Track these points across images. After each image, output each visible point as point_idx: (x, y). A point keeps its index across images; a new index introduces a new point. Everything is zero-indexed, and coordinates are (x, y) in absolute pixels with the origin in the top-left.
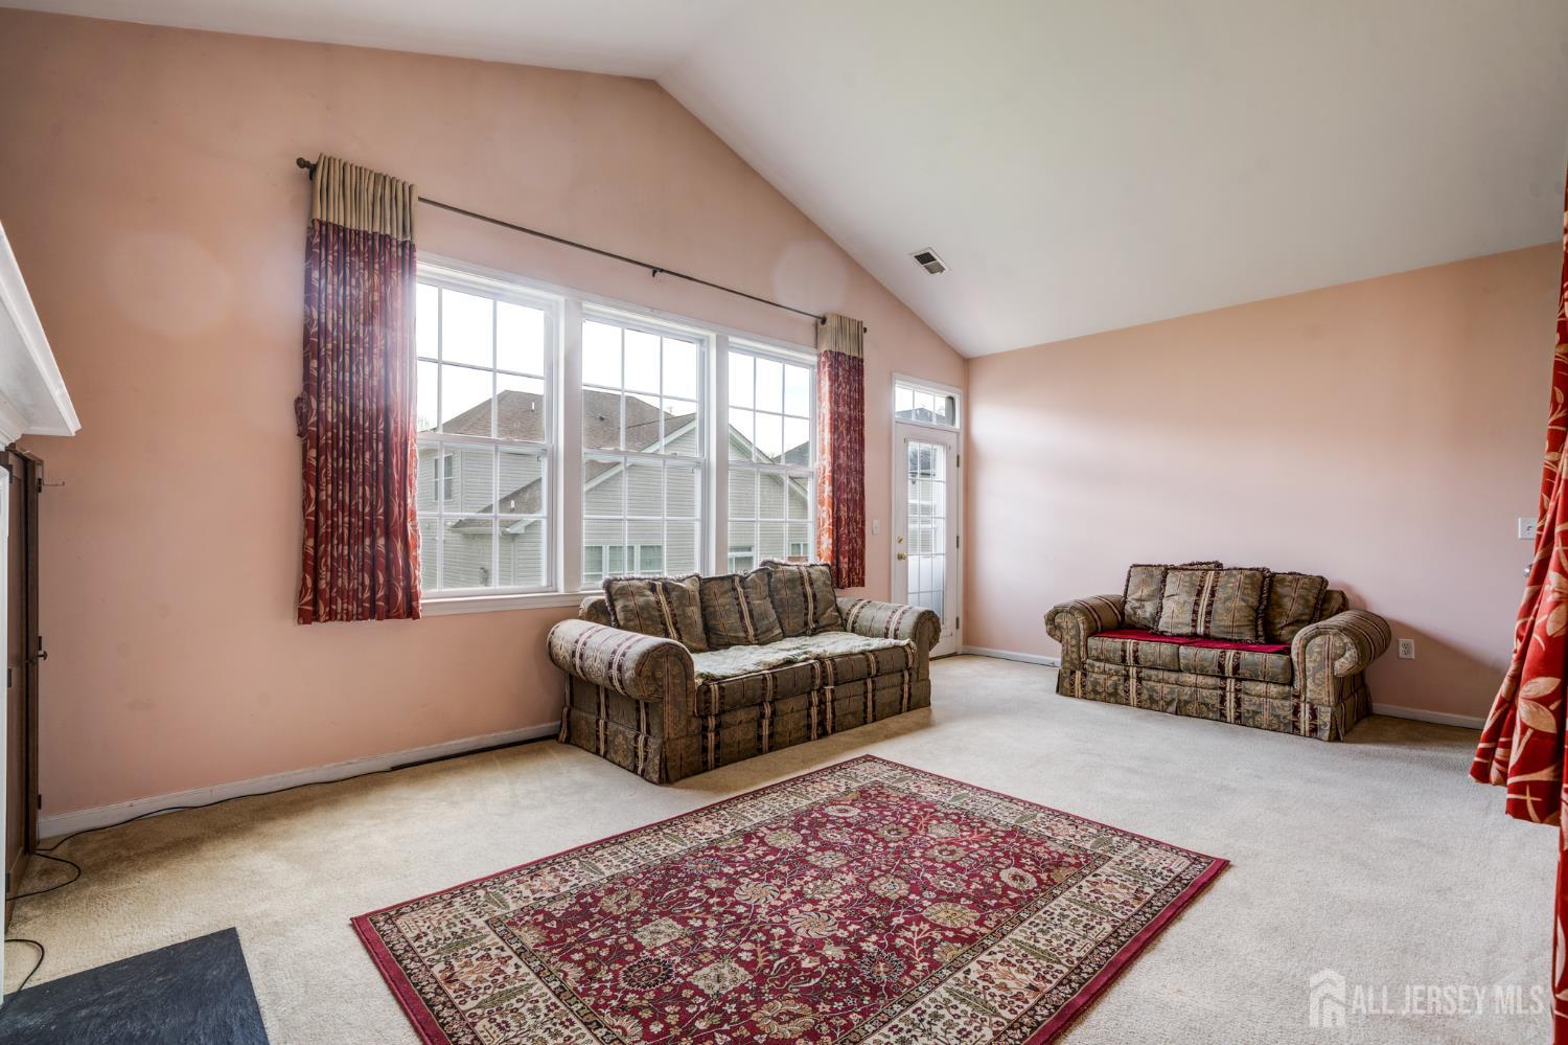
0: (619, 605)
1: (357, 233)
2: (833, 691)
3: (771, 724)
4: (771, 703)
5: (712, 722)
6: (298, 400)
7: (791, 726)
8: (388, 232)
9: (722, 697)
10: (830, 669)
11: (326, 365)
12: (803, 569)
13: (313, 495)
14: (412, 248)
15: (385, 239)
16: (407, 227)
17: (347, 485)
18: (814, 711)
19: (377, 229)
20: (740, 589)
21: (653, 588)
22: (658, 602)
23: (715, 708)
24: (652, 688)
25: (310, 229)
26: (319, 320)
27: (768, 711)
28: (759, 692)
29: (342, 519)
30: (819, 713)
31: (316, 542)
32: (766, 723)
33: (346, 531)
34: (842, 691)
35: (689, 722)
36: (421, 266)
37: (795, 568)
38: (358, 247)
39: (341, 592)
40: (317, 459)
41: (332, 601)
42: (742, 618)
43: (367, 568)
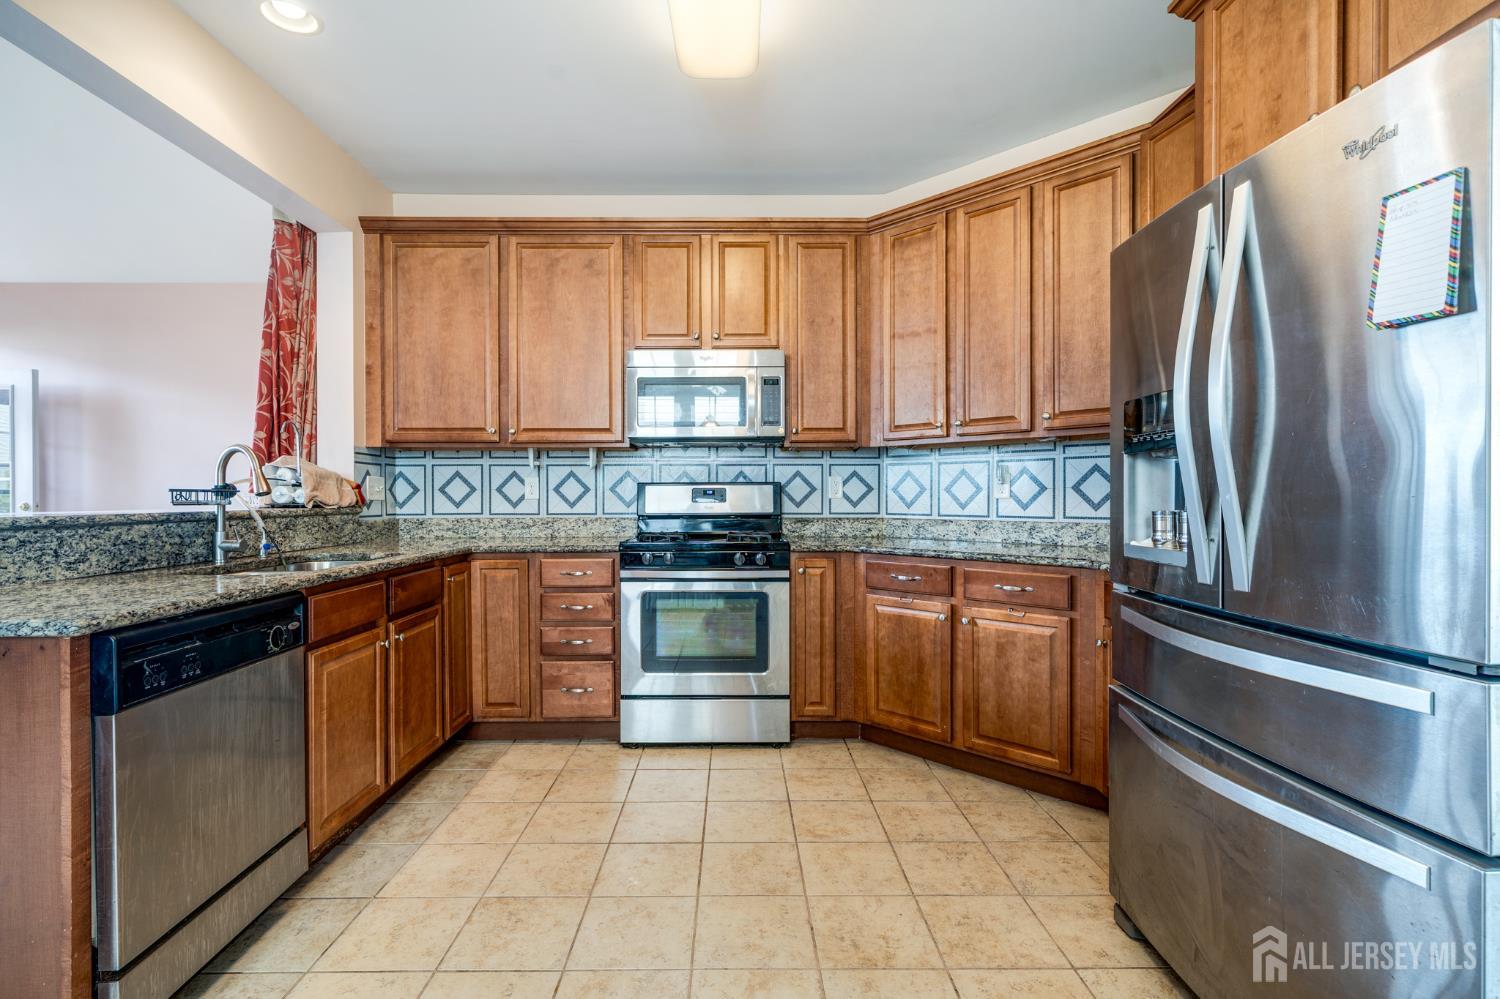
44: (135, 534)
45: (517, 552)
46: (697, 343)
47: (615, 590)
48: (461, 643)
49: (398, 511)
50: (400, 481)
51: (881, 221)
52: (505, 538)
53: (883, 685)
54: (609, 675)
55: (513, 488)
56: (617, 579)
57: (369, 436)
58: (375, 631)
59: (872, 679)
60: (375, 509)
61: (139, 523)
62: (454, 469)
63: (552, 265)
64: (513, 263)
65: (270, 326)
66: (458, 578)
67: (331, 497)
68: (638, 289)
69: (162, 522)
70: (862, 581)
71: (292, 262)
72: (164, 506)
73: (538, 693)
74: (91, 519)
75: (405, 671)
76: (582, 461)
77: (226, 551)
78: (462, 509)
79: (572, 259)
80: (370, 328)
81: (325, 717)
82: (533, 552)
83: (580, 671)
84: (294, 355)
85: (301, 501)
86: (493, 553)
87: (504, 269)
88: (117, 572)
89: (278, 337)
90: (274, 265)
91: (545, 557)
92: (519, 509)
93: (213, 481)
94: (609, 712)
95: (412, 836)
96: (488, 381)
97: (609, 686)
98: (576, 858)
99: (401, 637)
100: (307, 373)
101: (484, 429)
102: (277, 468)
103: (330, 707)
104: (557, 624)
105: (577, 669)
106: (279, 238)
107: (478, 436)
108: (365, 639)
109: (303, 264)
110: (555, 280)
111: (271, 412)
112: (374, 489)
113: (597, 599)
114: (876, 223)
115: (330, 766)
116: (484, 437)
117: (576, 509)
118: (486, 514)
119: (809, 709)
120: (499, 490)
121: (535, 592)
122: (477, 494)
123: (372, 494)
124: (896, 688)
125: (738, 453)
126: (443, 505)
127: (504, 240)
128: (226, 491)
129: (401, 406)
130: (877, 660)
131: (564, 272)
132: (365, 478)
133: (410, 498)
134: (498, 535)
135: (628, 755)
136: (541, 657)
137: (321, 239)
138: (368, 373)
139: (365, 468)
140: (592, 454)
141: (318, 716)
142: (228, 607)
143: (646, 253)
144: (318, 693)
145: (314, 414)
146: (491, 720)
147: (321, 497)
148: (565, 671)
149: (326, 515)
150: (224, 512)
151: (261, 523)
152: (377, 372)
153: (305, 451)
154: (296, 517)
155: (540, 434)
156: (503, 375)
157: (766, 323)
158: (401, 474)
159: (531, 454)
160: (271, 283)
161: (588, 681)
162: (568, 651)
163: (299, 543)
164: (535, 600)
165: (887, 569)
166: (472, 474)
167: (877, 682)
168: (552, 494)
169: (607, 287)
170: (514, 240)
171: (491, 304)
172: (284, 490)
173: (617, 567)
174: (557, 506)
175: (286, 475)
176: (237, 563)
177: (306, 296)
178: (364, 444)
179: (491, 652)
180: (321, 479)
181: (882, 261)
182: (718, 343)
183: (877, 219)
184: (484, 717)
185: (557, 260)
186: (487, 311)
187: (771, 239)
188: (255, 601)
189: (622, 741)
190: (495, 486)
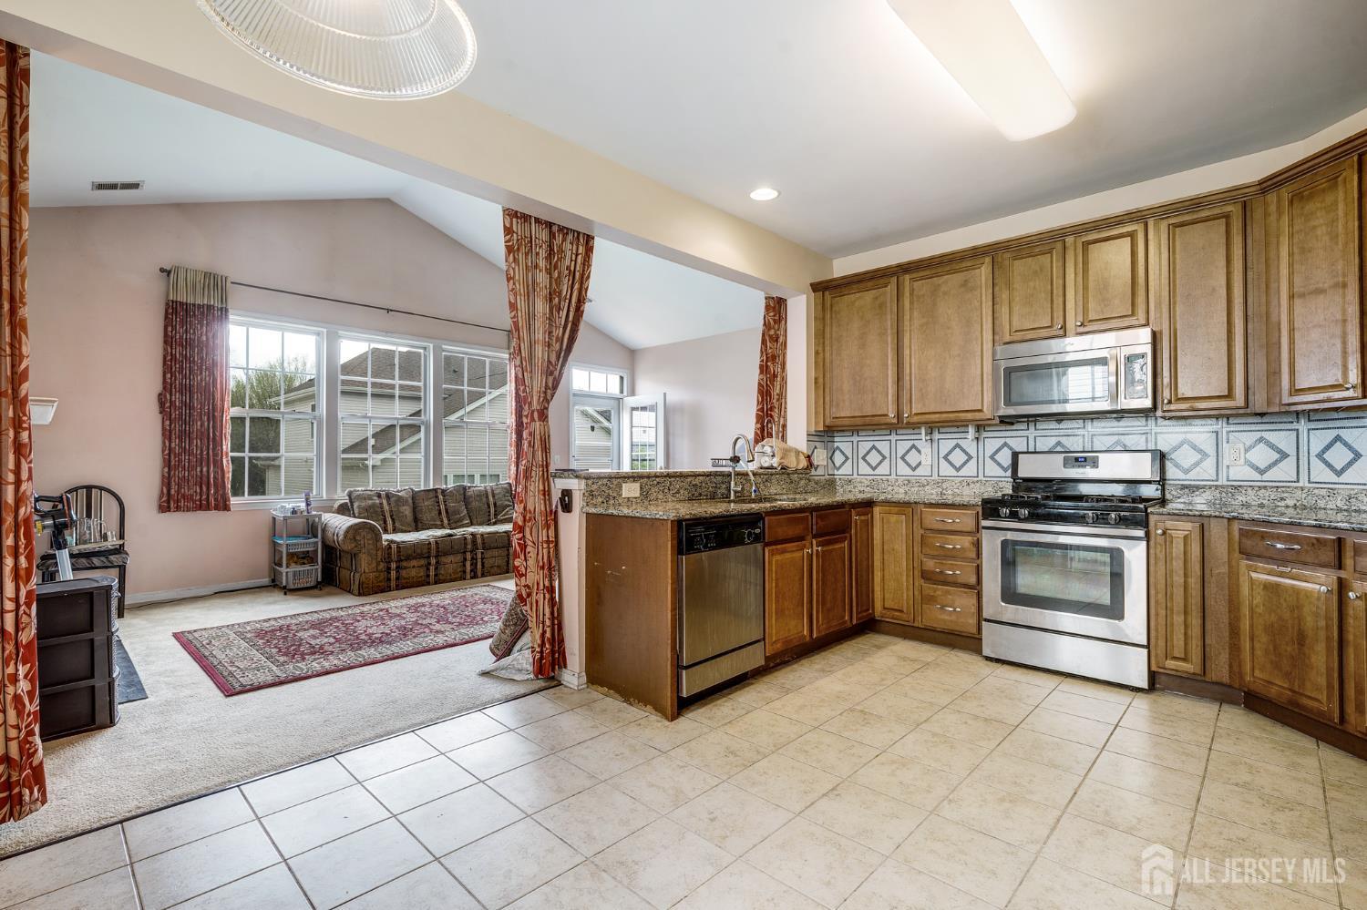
0: (356, 505)
1: (194, 305)
2: (482, 553)
3: (436, 569)
4: (436, 557)
5: (393, 565)
6: (160, 395)
7: (451, 571)
8: (212, 303)
9: (399, 552)
10: (479, 541)
11: (175, 377)
12: (489, 488)
13: (167, 444)
14: (227, 310)
15: (210, 307)
16: (224, 299)
17: (187, 439)
18: (468, 564)
19: (206, 302)
20: (441, 497)
21: (379, 496)
22: (381, 504)
23: (394, 557)
24: (353, 545)
25: (167, 304)
26: (171, 352)
27: (433, 561)
28: (425, 551)
29: (185, 458)
30: (471, 565)
31: (169, 469)
32: (432, 568)
33: (187, 464)
34: (489, 554)
35: (378, 564)
36: (231, 317)
37: (482, 489)
38: (194, 313)
39: (183, 496)
40: (170, 425)
41: (178, 501)
42: (440, 513)
43: (198, 483)
44: (697, 481)
45: (904, 503)
46: (1061, 332)
47: (978, 535)
48: (865, 563)
49: (836, 473)
50: (837, 452)
51: (1275, 180)
52: (906, 493)
53: (1258, 653)
54: (974, 601)
55: (913, 458)
56: (980, 527)
57: (816, 424)
58: (804, 542)
59: (1247, 645)
60: (820, 471)
61: (699, 475)
62: (872, 443)
63: (935, 290)
64: (907, 294)
65: (762, 361)
66: (863, 518)
67: (792, 463)
68: (1005, 296)
69: (708, 476)
70: (1236, 547)
71: (774, 320)
72: (709, 468)
73: (920, 608)
74: (681, 473)
75: (823, 571)
76: (962, 435)
77: (736, 492)
78: (877, 472)
79: (951, 281)
80: (817, 353)
81: (774, 585)
82: (915, 503)
83: (950, 595)
84: (775, 376)
85: (775, 465)
86: (887, 503)
87: (901, 300)
88: (690, 499)
89: (767, 366)
90: (765, 324)
91: (925, 507)
92: (917, 473)
93: (730, 455)
94: (974, 630)
95: (823, 671)
96: (890, 380)
97: (974, 609)
98: (918, 708)
99: (820, 548)
100: (782, 387)
101: (887, 415)
102: (763, 446)
103: (777, 580)
104: (934, 557)
105: (948, 592)
106: (768, 308)
107: (883, 420)
108: (798, 546)
109: (780, 321)
110: (938, 299)
111: (763, 412)
112: (820, 457)
113: (966, 542)
114: (1269, 183)
115: (776, 613)
116: (888, 421)
117: (960, 473)
118: (893, 476)
119: (1171, 664)
120: (903, 458)
121: (919, 532)
122: (887, 461)
123: (818, 461)
124: (1274, 658)
125: (1115, 423)
126: (864, 469)
127: (901, 278)
128: (735, 459)
129: (834, 403)
130: (1252, 626)
131: (945, 293)
132: (813, 451)
133: (844, 463)
134: (902, 491)
135: (987, 665)
136: (923, 581)
137: (790, 303)
138: (816, 383)
139: (813, 444)
140: (971, 430)
141: (770, 582)
142: (727, 516)
143: (1013, 265)
144: (770, 570)
145: (785, 412)
146: (887, 620)
147: (786, 463)
148: (939, 593)
149: (788, 474)
150: (735, 471)
151: (752, 478)
152: (821, 380)
153: (780, 435)
154: (772, 475)
155: (927, 416)
156: (900, 376)
157: (1133, 304)
158: (838, 448)
159: (923, 431)
160: (763, 335)
161: (957, 603)
162: (942, 578)
163: (773, 490)
164: (917, 538)
165: (1263, 536)
166: (884, 447)
167: (1253, 648)
168: (942, 460)
169: (979, 299)
170: (907, 277)
171: (892, 325)
172: (767, 459)
173: (981, 518)
174: (946, 470)
175: (768, 450)
176: (741, 498)
177: (781, 339)
178: (812, 430)
179: (886, 572)
180: (786, 452)
181: (1278, 220)
182: (1081, 329)
183: (1270, 179)
184: (882, 617)
185: (939, 285)
186: (889, 331)
187: (1138, 227)
188: (738, 515)
189: (984, 654)
190: (899, 455)
